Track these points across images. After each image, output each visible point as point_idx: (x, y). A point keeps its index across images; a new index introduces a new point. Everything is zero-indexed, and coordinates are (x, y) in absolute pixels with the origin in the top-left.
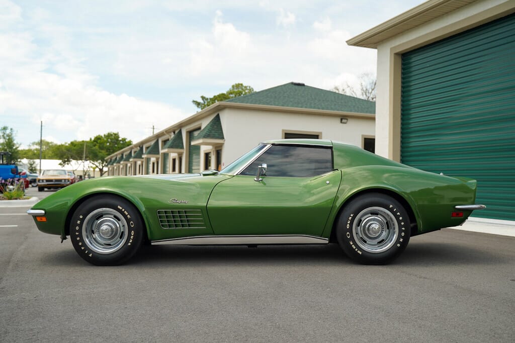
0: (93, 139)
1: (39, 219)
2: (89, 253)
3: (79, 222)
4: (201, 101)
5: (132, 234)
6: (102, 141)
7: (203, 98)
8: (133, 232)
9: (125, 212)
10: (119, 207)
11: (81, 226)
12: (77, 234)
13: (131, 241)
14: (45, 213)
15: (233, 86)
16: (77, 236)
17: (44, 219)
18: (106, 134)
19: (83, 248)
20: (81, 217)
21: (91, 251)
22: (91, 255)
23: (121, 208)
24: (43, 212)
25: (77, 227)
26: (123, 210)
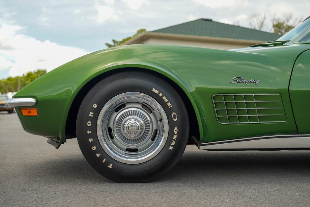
0: (26, 75)
1: (25, 112)
2: (107, 163)
3: (91, 114)
4: (112, 43)
5: (176, 132)
6: (33, 77)
7: (114, 41)
8: (176, 129)
9: (164, 98)
10: (154, 90)
11: (94, 120)
12: (89, 132)
13: (173, 143)
14: (37, 102)
15: (138, 31)
16: (90, 136)
17: (34, 112)
18: (36, 71)
19: (98, 155)
20: (95, 106)
21: (111, 160)
22: (110, 166)
23: (157, 92)
24: (33, 100)
25: (89, 122)
26: (161, 95)
